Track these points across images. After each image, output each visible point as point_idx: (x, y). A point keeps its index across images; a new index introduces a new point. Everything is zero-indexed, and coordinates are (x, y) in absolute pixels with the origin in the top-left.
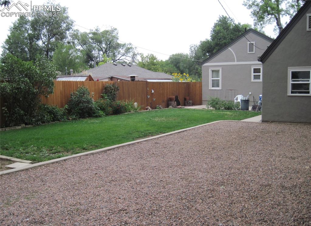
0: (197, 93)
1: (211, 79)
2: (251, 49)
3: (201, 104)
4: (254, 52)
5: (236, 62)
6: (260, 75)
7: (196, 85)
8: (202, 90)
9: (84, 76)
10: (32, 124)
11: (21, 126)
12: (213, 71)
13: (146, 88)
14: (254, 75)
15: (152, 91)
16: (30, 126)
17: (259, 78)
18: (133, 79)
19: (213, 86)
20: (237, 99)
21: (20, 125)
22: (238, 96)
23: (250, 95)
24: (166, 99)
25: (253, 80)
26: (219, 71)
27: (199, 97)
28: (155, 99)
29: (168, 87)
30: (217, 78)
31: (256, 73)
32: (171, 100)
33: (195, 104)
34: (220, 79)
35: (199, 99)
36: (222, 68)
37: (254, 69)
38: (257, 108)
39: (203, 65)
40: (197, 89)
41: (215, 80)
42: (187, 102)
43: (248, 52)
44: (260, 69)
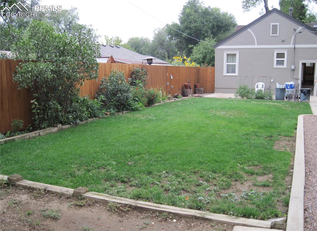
0: (208, 79)
1: (225, 64)
2: (274, 31)
3: (212, 91)
4: (278, 35)
5: (256, 45)
6: (283, 61)
7: (207, 70)
8: (214, 75)
9: (104, 57)
10: (70, 124)
11: (56, 127)
12: (228, 55)
13: (166, 74)
14: (277, 61)
15: (171, 77)
16: (67, 126)
17: (283, 64)
18: (150, 62)
19: (228, 72)
20: (257, 87)
21: (55, 125)
22: (259, 83)
23: (272, 82)
24: (181, 86)
25: (275, 66)
26: (236, 55)
27: (210, 84)
28: (173, 86)
29: (183, 72)
30: (233, 63)
31: (279, 58)
32: (186, 87)
33: (206, 92)
34: (237, 63)
35: (210, 86)
36: (239, 52)
37: (277, 53)
38: (293, 97)
39: (217, 48)
40: (208, 74)
41: (230, 65)
42: (198, 90)
43: (271, 35)
44: (284, 53)
